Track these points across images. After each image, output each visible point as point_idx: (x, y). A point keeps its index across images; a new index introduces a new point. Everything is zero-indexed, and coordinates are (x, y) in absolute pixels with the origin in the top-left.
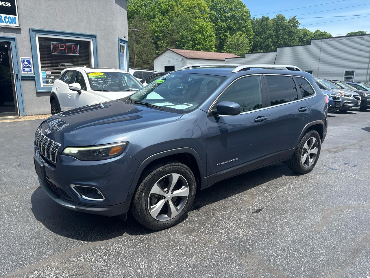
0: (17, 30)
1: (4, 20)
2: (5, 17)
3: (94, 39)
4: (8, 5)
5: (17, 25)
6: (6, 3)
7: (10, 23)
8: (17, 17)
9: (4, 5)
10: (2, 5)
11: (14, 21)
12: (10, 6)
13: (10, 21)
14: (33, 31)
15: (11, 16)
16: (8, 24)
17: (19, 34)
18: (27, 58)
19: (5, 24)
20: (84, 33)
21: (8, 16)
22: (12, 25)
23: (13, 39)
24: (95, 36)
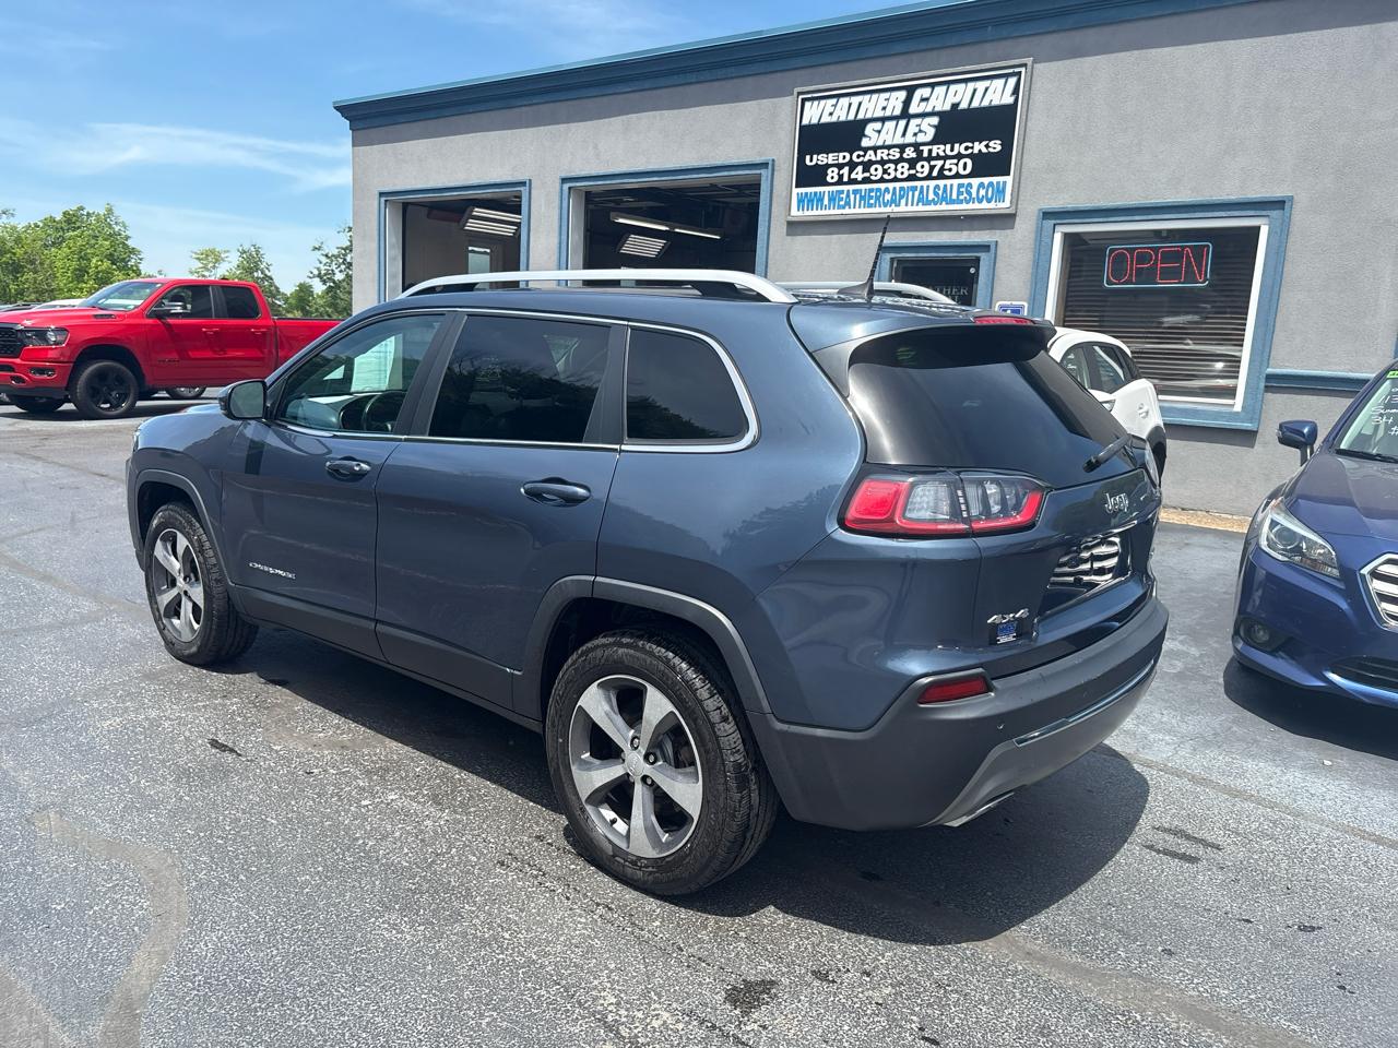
0: (1005, 220)
1: (974, 195)
2: (981, 185)
3: (1275, 214)
4: (996, 146)
5: (1004, 205)
6: (991, 144)
7: (989, 201)
8: (1009, 179)
9: (984, 150)
10: (980, 151)
11: (1000, 191)
12: (999, 148)
13: (990, 196)
14: (1047, 215)
15: (995, 179)
16: (985, 205)
17: (1008, 231)
18: (1014, 303)
19: (977, 206)
20: (1233, 197)
21: (986, 180)
22: (992, 205)
23: (985, 248)
24: (1279, 204)
